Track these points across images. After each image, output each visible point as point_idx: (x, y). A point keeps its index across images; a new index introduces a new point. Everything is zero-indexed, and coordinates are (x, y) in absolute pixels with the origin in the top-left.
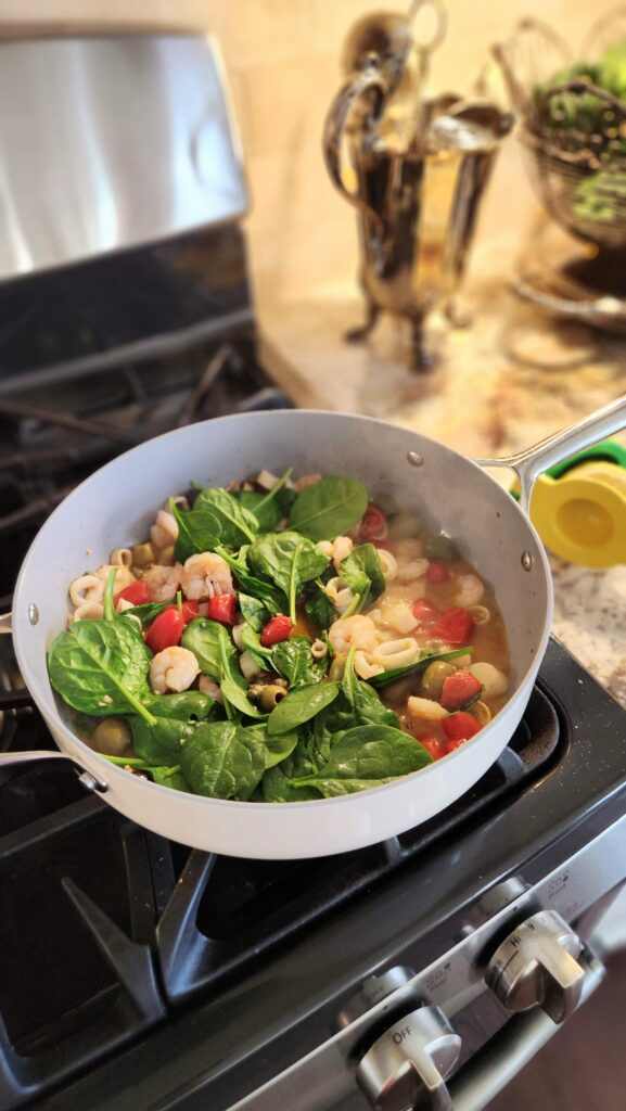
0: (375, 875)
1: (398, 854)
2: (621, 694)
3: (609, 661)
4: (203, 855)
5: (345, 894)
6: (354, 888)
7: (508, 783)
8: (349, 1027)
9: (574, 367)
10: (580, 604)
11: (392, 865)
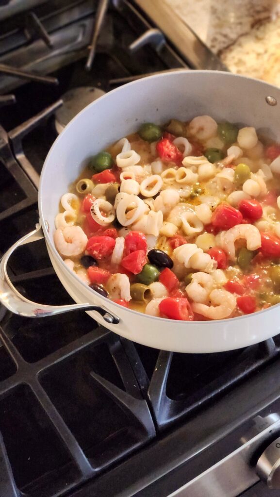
0: (261, 362)
1: (274, 349)
4: (167, 353)
5: (246, 372)
6: (250, 370)
8: (247, 445)
11: (271, 355)
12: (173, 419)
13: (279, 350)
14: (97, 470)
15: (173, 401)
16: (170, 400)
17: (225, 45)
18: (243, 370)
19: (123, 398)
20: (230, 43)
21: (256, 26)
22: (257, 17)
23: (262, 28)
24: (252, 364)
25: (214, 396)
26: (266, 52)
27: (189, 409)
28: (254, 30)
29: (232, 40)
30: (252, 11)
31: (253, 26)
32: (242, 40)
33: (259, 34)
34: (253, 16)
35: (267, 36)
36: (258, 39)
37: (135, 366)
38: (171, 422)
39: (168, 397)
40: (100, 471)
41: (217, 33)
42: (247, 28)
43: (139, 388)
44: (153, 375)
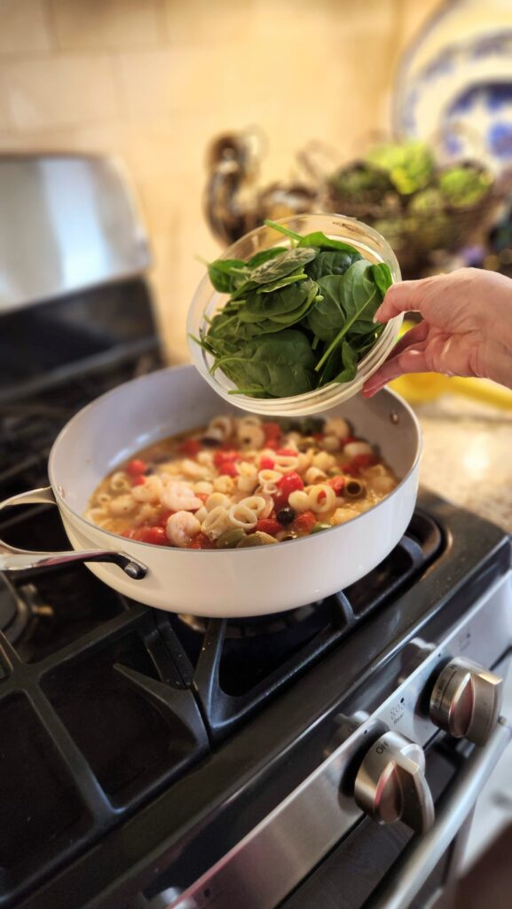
1: (352, 616)
11: (349, 625)
12: (231, 720)
13: (357, 618)
14: (120, 811)
15: (230, 696)
16: (226, 695)
19: (159, 692)
25: (286, 682)
27: (253, 705)
37: (178, 659)
38: (230, 724)
39: (223, 690)
40: (126, 812)
43: (183, 685)
44: (201, 657)
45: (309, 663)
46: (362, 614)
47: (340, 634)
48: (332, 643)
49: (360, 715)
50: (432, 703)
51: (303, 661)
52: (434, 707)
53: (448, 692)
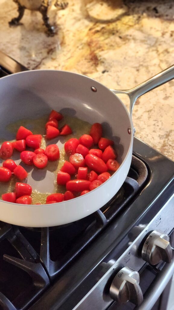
1: (106, 221)
2: (165, 153)
3: (159, 143)
6: (95, 235)
7: (135, 191)
9: (118, 19)
10: (145, 124)
11: (105, 224)
12: (57, 272)
13: (108, 221)
15: (55, 262)
16: (53, 262)
17: (35, 66)
18: (91, 237)
19: (23, 264)
20: (38, 64)
21: (50, 53)
22: (50, 48)
23: (54, 53)
24: (95, 232)
26: (59, 65)
27: (65, 264)
28: (50, 55)
29: (38, 62)
30: (46, 45)
31: (48, 53)
32: (44, 61)
33: (53, 56)
34: (47, 48)
35: (58, 57)
36: (53, 59)
37: (28, 248)
38: (57, 274)
39: (52, 260)
41: (29, 60)
42: (45, 54)
43: (33, 259)
44: (41, 248)
45: (88, 244)
46: (110, 219)
47: (100, 229)
48: (97, 234)
49: (111, 262)
50: (143, 252)
51: (85, 243)
52: (144, 254)
53: (149, 247)
